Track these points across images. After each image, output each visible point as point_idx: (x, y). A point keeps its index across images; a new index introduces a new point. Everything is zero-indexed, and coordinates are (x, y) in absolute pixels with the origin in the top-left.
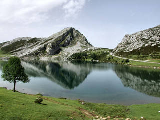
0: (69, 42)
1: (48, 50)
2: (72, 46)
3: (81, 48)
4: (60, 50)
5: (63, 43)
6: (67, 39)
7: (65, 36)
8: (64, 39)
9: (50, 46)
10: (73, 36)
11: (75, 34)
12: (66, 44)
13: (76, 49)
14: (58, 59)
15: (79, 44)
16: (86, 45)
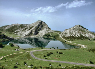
0: (41, 28)
1: (33, 33)
2: (42, 30)
3: (46, 31)
4: (38, 32)
5: (38, 29)
6: (40, 26)
7: (39, 25)
8: (39, 27)
9: (34, 31)
10: (42, 25)
11: (43, 24)
12: (40, 29)
13: (44, 31)
14: (38, 37)
15: (45, 29)
16: (48, 29)
